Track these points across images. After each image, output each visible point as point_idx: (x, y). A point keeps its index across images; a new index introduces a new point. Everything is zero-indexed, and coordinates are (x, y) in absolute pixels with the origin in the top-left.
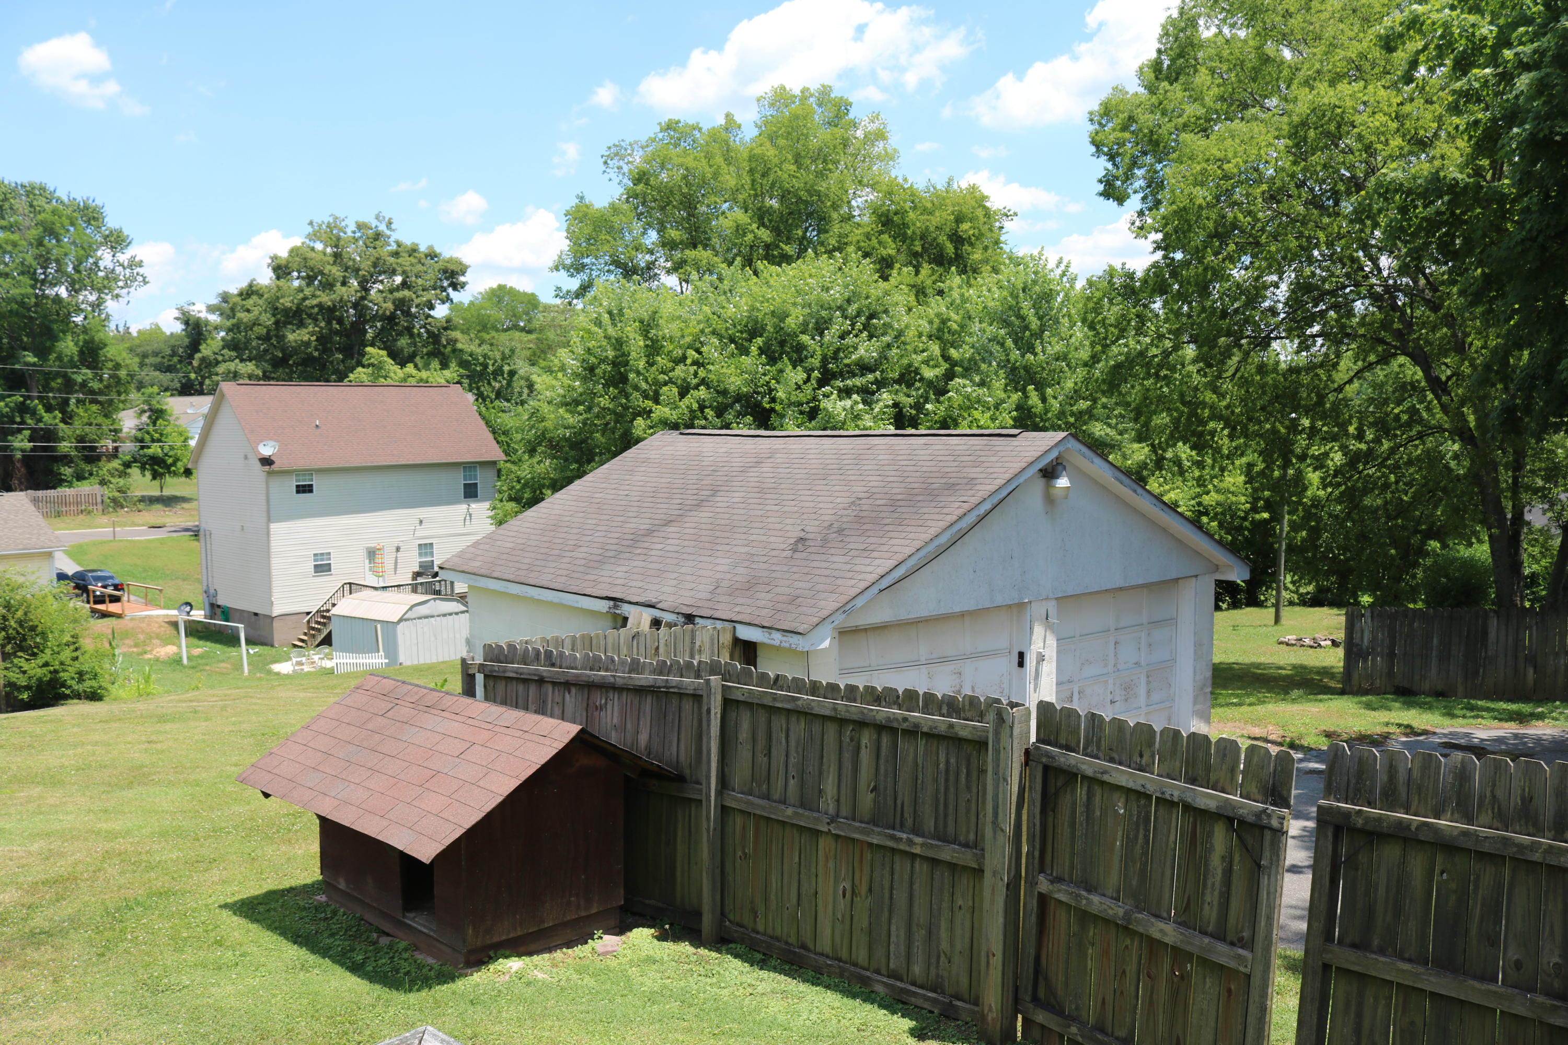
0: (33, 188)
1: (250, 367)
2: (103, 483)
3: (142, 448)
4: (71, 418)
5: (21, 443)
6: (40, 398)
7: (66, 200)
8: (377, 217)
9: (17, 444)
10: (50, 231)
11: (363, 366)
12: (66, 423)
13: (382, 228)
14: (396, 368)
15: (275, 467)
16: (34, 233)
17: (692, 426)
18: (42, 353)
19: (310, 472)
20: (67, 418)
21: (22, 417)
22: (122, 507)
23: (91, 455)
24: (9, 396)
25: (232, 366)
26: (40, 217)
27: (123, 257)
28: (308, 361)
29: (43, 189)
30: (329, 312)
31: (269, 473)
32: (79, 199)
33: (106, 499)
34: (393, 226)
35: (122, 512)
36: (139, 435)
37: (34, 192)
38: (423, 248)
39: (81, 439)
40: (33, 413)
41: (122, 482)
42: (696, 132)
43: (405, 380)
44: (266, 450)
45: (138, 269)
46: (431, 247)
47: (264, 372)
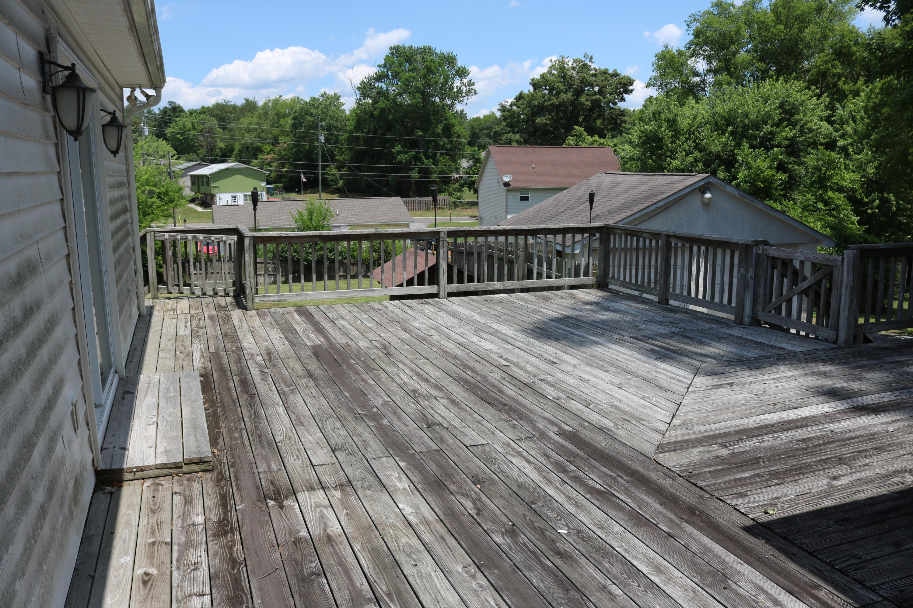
0: (425, 49)
1: (517, 137)
2: (450, 194)
3: (469, 177)
4: (437, 162)
5: (415, 175)
6: (424, 153)
7: (439, 53)
8: (585, 56)
9: (413, 175)
10: (429, 70)
11: (572, 136)
12: (435, 165)
13: (587, 61)
14: (589, 137)
15: (510, 187)
16: (422, 72)
17: (691, 171)
18: (425, 131)
19: (528, 190)
20: (435, 162)
21: (415, 162)
22: (458, 207)
23: (446, 181)
24: (410, 152)
25: (509, 136)
26: (426, 63)
27: (465, 81)
28: (546, 132)
29: (430, 49)
30: (557, 107)
31: (508, 190)
32: (445, 53)
33: (451, 202)
34: (593, 60)
35: (458, 209)
36: (468, 170)
37: (426, 51)
38: (610, 71)
39: (441, 173)
40: (420, 159)
41: (459, 194)
42: (731, 7)
43: (592, 144)
44: (506, 179)
45: (472, 87)
46: (615, 71)
47: (524, 139)
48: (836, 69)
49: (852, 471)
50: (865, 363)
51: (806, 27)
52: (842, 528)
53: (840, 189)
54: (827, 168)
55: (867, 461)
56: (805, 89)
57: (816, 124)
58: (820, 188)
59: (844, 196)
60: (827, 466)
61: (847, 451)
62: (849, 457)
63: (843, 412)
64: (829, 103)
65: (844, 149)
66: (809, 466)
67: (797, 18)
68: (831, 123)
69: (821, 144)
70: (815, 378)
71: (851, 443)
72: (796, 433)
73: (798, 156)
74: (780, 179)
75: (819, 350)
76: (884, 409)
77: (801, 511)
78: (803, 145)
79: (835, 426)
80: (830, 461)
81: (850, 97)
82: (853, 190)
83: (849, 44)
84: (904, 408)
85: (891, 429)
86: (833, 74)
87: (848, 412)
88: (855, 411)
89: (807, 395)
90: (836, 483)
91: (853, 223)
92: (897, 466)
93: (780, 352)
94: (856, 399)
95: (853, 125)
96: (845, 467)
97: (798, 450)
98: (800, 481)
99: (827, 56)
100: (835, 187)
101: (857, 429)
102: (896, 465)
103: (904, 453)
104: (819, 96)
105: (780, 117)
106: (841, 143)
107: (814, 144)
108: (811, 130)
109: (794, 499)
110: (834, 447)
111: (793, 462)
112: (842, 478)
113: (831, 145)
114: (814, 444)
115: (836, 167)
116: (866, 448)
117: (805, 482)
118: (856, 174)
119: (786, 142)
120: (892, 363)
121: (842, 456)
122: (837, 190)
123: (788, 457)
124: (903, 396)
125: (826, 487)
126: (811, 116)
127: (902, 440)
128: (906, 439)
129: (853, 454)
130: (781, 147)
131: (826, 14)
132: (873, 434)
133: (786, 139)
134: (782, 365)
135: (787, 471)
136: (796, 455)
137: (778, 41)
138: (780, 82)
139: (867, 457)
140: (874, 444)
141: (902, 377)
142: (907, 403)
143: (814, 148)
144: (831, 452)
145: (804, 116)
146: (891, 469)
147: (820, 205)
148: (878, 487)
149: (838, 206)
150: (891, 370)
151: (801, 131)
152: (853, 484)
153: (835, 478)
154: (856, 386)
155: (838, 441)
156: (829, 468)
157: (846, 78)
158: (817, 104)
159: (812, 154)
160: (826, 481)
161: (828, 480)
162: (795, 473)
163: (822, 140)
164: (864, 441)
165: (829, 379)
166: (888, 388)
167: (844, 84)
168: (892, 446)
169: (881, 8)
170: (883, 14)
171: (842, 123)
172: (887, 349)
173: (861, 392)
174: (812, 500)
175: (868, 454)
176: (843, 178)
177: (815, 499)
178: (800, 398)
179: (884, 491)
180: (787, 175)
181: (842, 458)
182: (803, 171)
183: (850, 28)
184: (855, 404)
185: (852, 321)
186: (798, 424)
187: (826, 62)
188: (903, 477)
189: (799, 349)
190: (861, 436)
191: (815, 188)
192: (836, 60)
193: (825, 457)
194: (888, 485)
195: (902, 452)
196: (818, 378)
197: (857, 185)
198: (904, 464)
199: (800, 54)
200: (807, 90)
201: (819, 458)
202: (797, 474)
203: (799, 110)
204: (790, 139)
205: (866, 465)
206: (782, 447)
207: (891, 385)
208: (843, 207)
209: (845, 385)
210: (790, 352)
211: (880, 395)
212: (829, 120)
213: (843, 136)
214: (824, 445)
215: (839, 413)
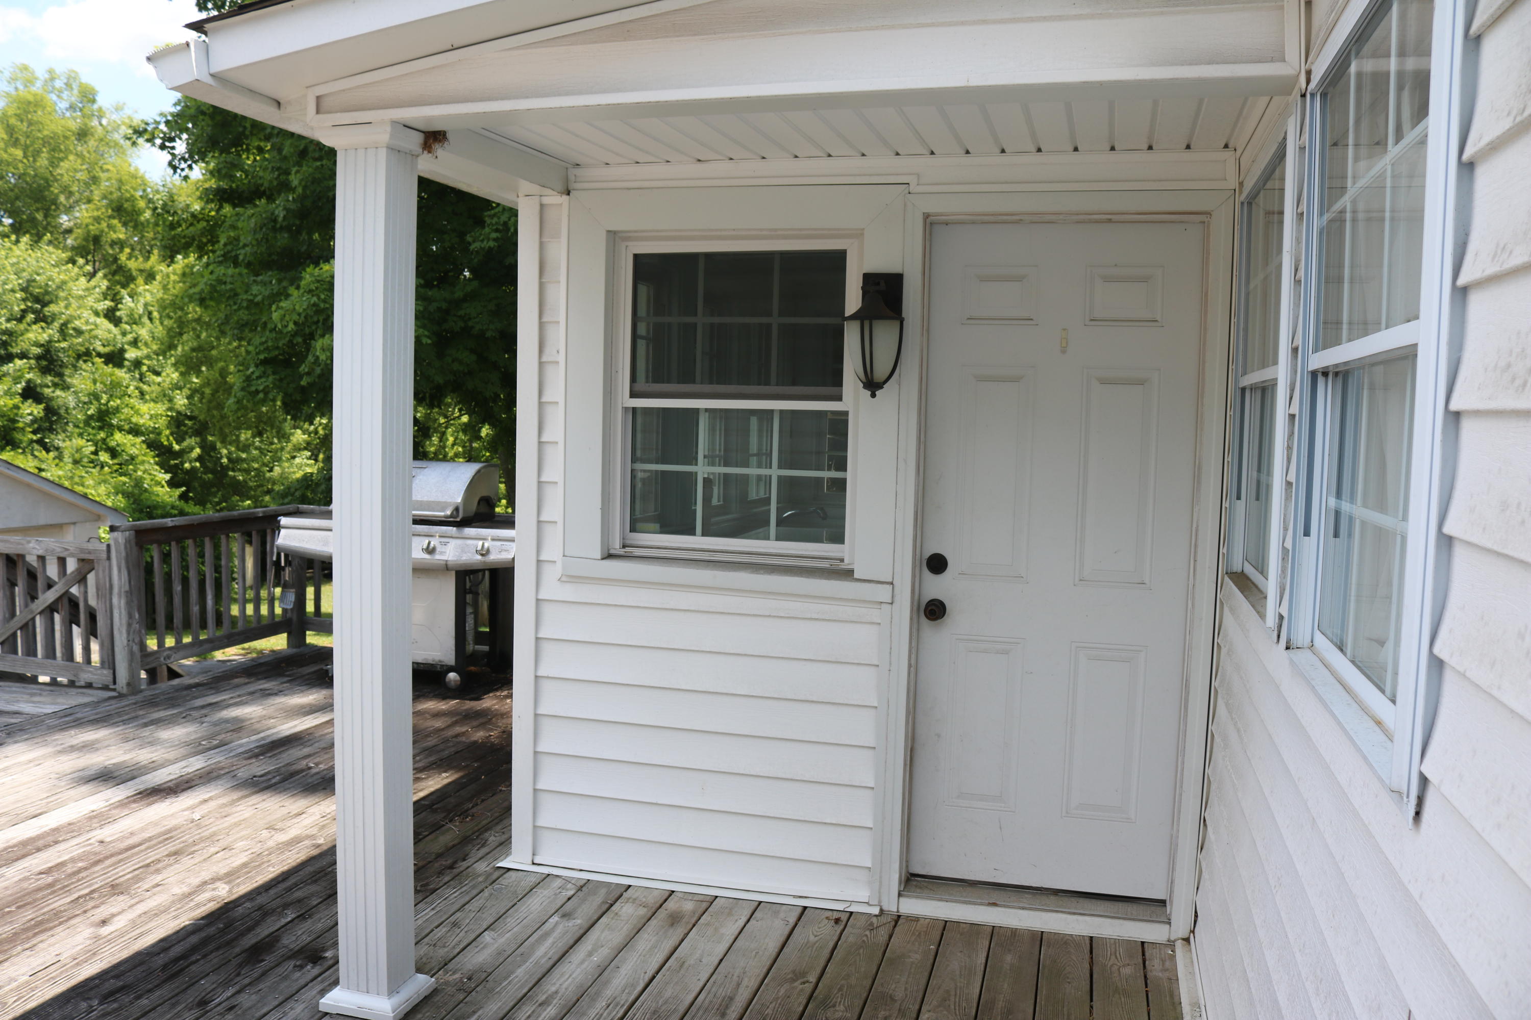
48: (115, 232)
49: (133, 902)
50: (162, 714)
51: (62, 160)
52: (115, 1005)
53: (135, 431)
54: (111, 396)
55: (158, 878)
56: (67, 263)
57: (87, 323)
58: (101, 428)
59: (143, 442)
60: (91, 904)
61: (124, 871)
62: (128, 879)
63: (122, 804)
64: (108, 288)
65: (137, 364)
66: (57, 914)
67: (45, 142)
68: (117, 322)
69: (99, 355)
70: (74, 755)
71: (133, 855)
72: (36, 861)
73: (60, 375)
74: (29, 414)
75: (85, 705)
76: (187, 785)
77: (41, 1001)
78: (68, 356)
79: (108, 833)
80: (96, 895)
81: (140, 280)
82: (157, 432)
83: (132, 196)
84: (218, 777)
85: (196, 816)
86: (113, 241)
87: (130, 802)
88: (141, 799)
89: (62, 787)
90: (105, 930)
91: (159, 483)
92: (205, 875)
93: (13, 721)
94: (143, 778)
95: (150, 325)
96: (121, 898)
97: (39, 889)
98: (41, 945)
99: (98, 209)
100: (127, 427)
101: (143, 830)
102: (203, 873)
103: (217, 849)
104: (93, 275)
105: (23, 307)
106: (131, 354)
107: (86, 355)
108: (79, 332)
109: (27, 982)
110: (104, 869)
111: (28, 914)
112: (116, 919)
113: (115, 358)
114: (69, 871)
115: (125, 394)
116: (158, 857)
117: (50, 945)
118: (159, 405)
119: (37, 351)
120: (203, 707)
121: (117, 881)
122: (130, 432)
123: (19, 907)
124: (217, 758)
125: (88, 942)
126: (79, 308)
127: (214, 829)
128: (220, 827)
129: (137, 872)
130: (28, 358)
131: (92, 143)
132: (170, 831)
133: (37, 344)
134: (16, 742)
135: (15, 934)
136: (35, 900)
137: (13, 174)
138: (22, 245)
139: (158, 871)
140: (171, 847)
141: (218, 728)
142: (223, 768)
143: (85, 361)
144: (99, 878)
145: (67, 307)
146: (196, 881)
147: (104, 457)
148: (175, 917)
149: (133, 458)
150: (200, 720)
151: (63, 330)
152: (134, 924)
153: (104, 922)
154: (144, 756)
155: (112, 856)
156: (94, 907)
157: (133, 249)
158: (87, 289)
159: (85, 371)
160: (88, 932)
161: (92, 930)
162: (30, 934)
163: (101, 349)
164: (155, 845)
165: (99, 753)
166: (197, 748)
167: (129, 259)
168: (199, 843)
169: (163, 147)
170: (165, 157)
171: (135, 321)
172: (197, 685)
173: (152, 765)
174: (62, 973)
175: (159, 866)
176: (137, 412)
177: (66, 971)
178: (45, 795)
179: (184, 920)
180: (42, 406)
181: (117, 885)
182: (71, 401)
183: (132, 169)
184: (142, 787)
185: (136, 648)
186: (40, 843)
187: (97, 220)
188: (214, 889)
189: (49, 709)
190: (150, 839)
191: (93, 428)
192: (114, 218)
193: (86, 891)
194: (191, 909)
195: (213, 850)
196: (81, 754)
197: (162, 423)
198: (215, 869)
199: (54, 202)
200: (70, 265)
201: (76, 896)
202: (35, 935)
203: (57, 297)
204: (42, 345)
205: (158, 885)
206: (9, 892)
207: (200, 744)
208: (140, 458)
209: (127, 757)
210: (33, 716)
211: (183, 763)
212: (111, 315)
213: (135, 343)
214: (86, 869)
215: (115, 808)
